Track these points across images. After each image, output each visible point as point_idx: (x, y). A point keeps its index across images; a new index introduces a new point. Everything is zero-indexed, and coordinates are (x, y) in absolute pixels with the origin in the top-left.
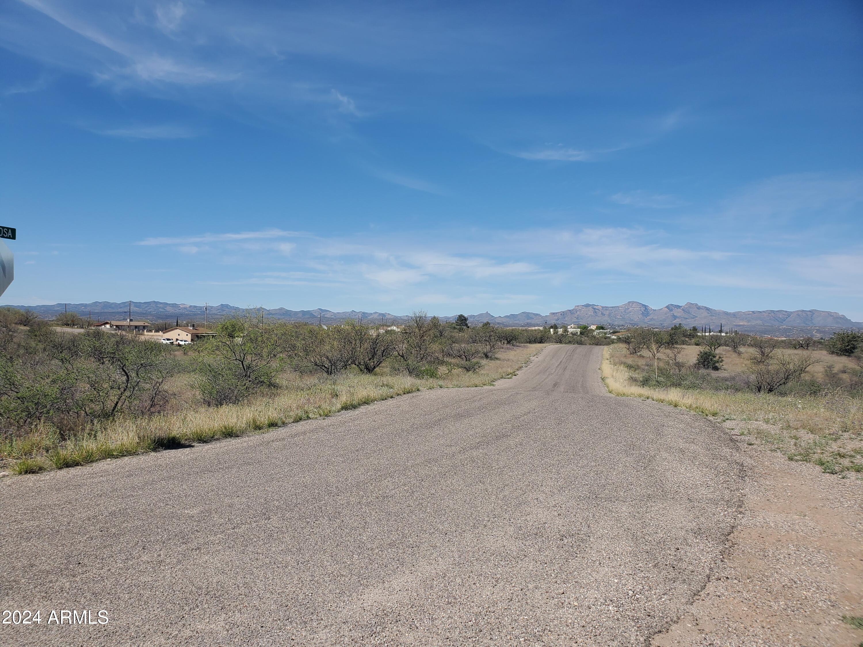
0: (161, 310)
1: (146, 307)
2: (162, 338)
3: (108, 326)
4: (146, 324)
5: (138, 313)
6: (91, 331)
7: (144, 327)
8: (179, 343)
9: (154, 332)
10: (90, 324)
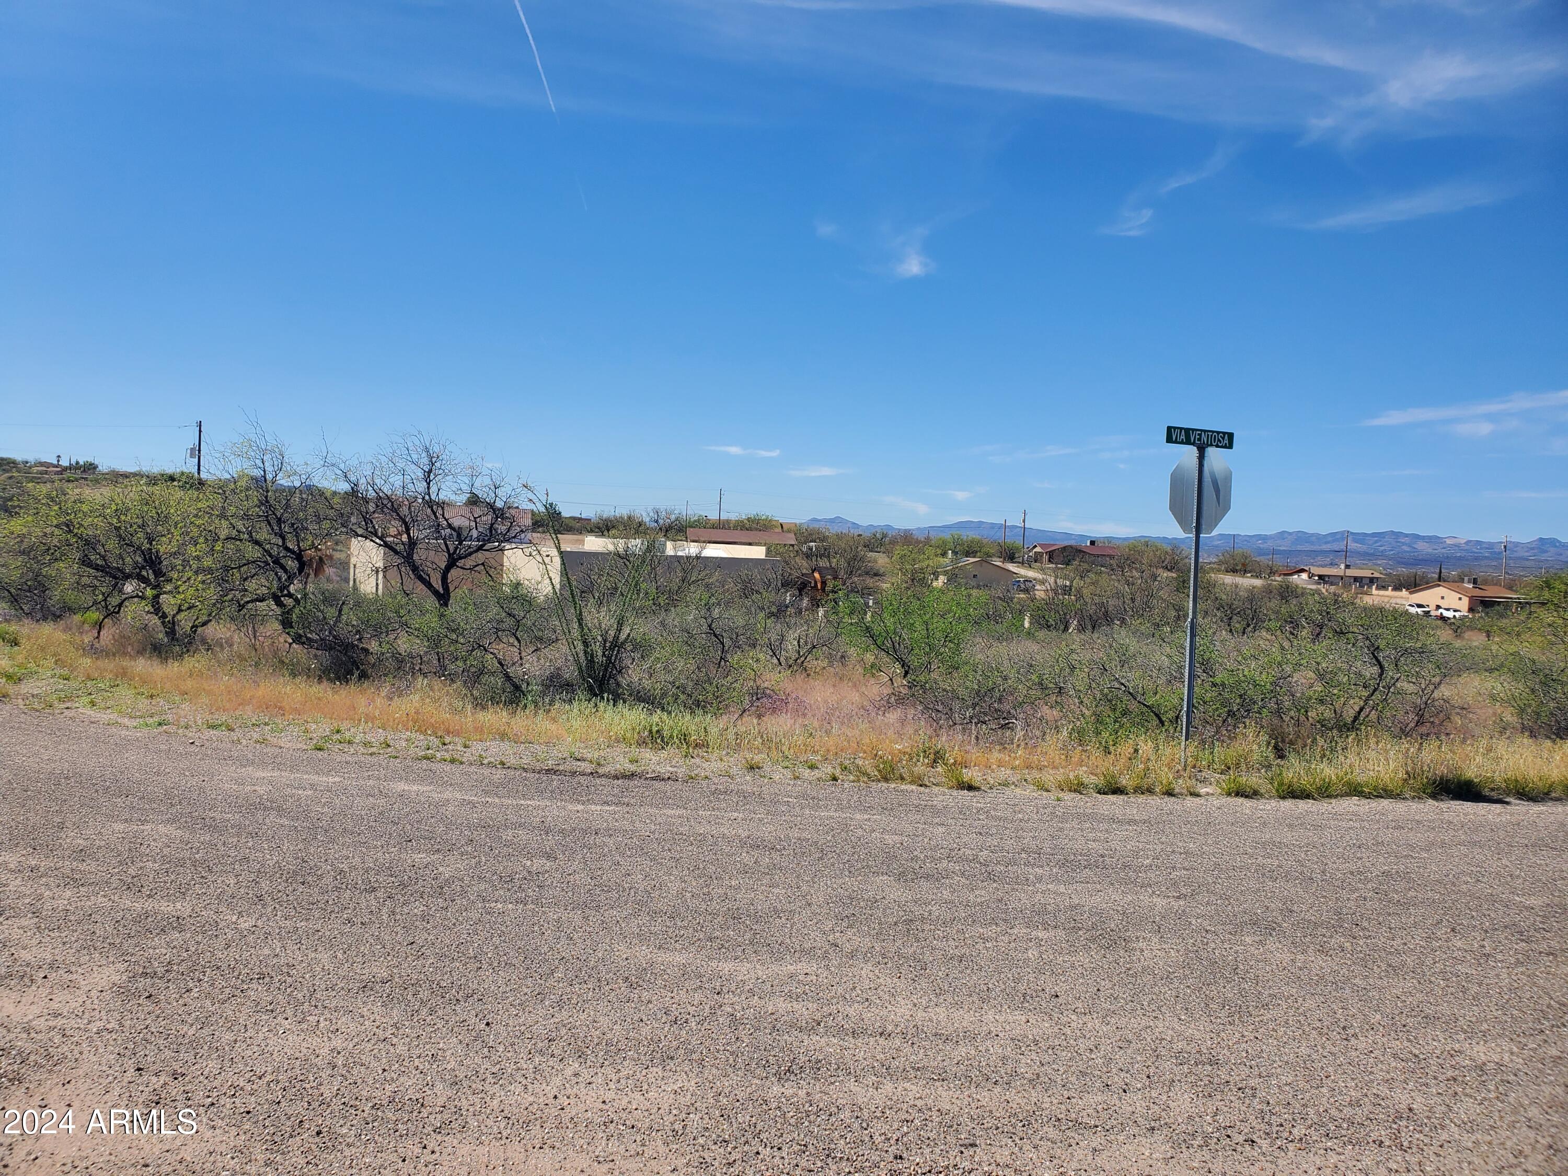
0: (1405, 548)
1: (1376, 542)
2: (1405, 600)
3: (1304, 576)
4: (1376, 575)
5: (1359, 553)
6: (1275, 583)
7: (1372, 580)
8: (1441, 613)
9: (1393, 590)
10: (1272, 572)
